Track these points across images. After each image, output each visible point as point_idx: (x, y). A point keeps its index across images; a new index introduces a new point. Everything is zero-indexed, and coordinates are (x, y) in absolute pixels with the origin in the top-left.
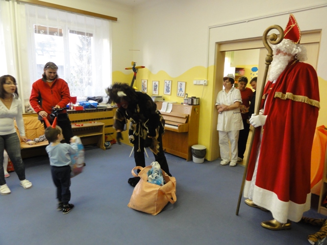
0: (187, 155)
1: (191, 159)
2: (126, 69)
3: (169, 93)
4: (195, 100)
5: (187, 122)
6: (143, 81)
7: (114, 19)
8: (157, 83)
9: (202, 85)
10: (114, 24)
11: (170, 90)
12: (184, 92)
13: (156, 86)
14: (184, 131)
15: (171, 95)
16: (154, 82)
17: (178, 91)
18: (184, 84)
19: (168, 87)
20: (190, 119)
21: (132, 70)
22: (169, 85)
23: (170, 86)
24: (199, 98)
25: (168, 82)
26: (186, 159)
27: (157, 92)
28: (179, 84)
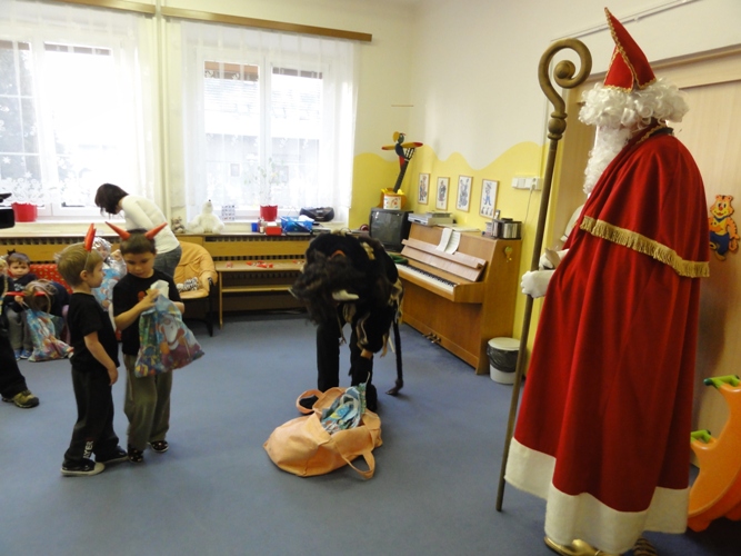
0: (476, 360)
1: (487, 373)
2: (384, 148)
3: (466, 208)
4: (506, 226)
5: (480, 278)
6: (421, 179)
7: (364, 38)
8: (446, 184)
9: (528, 189)
10: (366, 48)
11: (468, 199)
12: (492, 207)
13: (444, 188)
14: (471, 301)
15: (469, 211)
16: (440, 180)
17: (483, 202)
18: (494, 185)
19: (464, 194)
20: (488, 274)
21: (394, 151)
22: (466, 187)
23: (468, 191)
24: (519, 223)
25: (464, 179)
26: (475, 369)
27: (445, 202)
28: (485, 186)
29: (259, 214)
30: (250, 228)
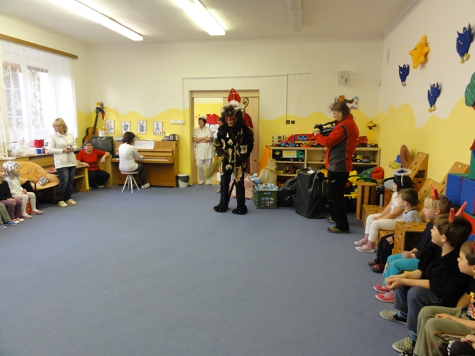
0: (173, 184)
1: (178, 186)
3: (144, 132)
4: (176, 137)
5: (172, 155)
7: (75, 57)
8: (128, 123)
9: (180, 124)
10: (75, 61)
11: (145, 129)
12: (161, 130)
13: (127, 126)
14: (172, 163)
15: (146, 134)
16: (123, 123)
17: (155, 130)
18: (160, 124)
19: (142, 127)
20: (174, 153)
23: (144, 126)
24: (179, 135)
25: (141, 122)
28: (155, 123)
29: (33, 145)
30: (36, 152)
